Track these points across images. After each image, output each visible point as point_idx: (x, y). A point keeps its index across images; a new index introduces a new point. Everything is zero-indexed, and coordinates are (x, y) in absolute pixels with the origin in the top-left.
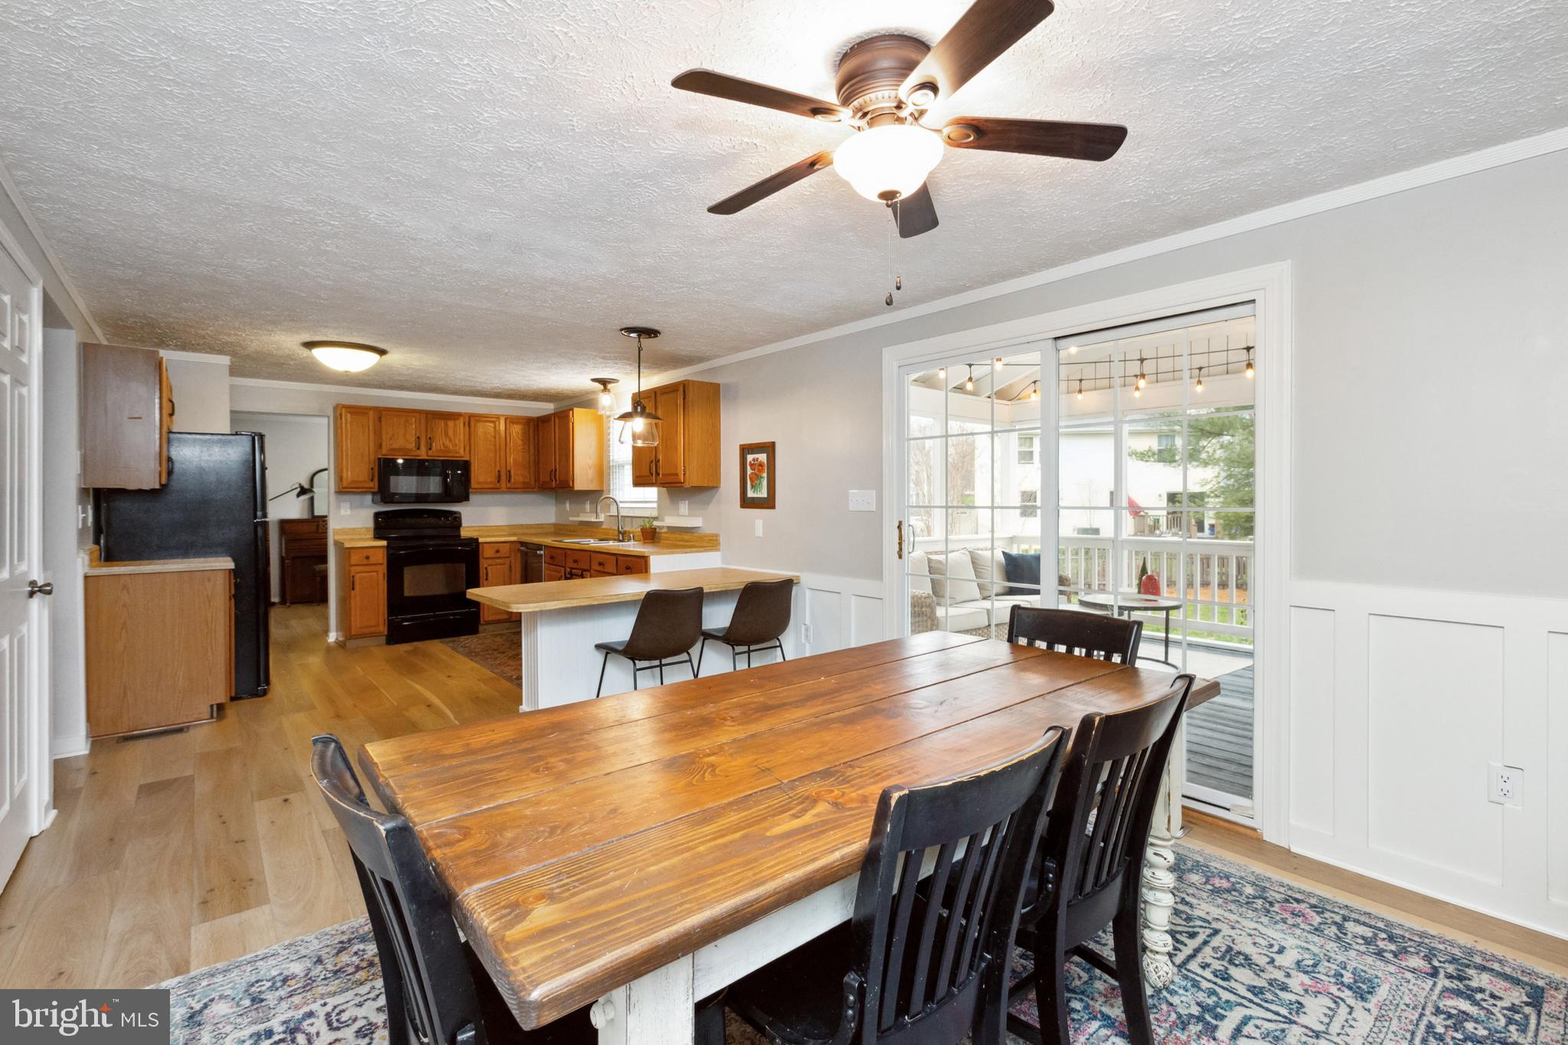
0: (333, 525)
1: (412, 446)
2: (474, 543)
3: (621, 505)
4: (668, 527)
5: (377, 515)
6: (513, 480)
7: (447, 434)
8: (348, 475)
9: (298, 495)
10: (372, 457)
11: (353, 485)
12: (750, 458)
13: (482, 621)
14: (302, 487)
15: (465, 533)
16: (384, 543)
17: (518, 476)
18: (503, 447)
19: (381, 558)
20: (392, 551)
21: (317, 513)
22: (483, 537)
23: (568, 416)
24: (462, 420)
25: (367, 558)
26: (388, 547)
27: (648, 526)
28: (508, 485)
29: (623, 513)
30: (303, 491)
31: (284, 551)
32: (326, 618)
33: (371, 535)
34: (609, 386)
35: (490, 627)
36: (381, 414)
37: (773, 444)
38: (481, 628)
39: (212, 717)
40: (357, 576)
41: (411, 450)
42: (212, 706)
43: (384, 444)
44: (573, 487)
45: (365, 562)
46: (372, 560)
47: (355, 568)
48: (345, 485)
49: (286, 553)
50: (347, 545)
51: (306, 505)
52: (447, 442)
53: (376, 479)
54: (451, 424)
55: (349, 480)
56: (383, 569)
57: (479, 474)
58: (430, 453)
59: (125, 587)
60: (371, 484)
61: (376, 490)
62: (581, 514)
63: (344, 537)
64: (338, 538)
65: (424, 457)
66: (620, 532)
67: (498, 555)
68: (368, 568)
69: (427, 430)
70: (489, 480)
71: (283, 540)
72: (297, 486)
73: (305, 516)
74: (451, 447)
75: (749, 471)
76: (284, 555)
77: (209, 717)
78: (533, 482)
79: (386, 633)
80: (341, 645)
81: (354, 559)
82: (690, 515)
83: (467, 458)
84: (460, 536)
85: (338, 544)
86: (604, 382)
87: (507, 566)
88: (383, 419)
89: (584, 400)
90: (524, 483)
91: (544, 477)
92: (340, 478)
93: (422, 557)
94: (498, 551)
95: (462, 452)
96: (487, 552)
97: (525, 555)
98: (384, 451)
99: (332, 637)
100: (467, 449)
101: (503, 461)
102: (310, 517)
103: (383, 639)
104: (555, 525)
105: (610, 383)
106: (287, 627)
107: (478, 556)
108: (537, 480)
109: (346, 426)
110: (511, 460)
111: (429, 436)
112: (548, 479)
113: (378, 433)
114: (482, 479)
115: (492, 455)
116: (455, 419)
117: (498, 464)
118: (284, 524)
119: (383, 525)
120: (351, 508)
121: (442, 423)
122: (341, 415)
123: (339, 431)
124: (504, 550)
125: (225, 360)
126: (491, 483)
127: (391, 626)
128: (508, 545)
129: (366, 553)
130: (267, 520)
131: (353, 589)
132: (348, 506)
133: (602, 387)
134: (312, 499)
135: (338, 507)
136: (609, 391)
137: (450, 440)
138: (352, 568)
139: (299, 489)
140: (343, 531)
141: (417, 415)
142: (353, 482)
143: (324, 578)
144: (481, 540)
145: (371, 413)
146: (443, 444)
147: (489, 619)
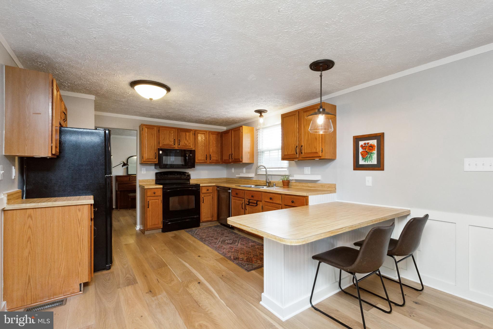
0: (139, 178)
1: (172, 143)
2: (197, 186)
3: (268, 170)
4: (296, 180)
5: (157, 174)
6: (212, 159)
7: (186, 139)
8: (146, 156)
9: (123, 166)
10: (156, 148)
11: (148, 160)
12: (361, 143)
13: (201, 221)
14: (124, 163)
15: (192, 182)
16: (161, 186)
17: (215, 157)
18: (208, 144)
19: (160, 193)
20: (164, 190)
21: (129, 173)
22: (203, 183)
23: (240, 130)
24: (192, 132)
25: (154, 193)
26: (163, 188)
27: (285, 179)
28: (210, 161)
29: (268, 173)
30: (124, 165)
31: (117, 188)
32: (135, 217)
33: (154, 182)
34: (263, 114)
35: (204, 224)
36: (160, 129)
37: (383, 134)
38: (201, 224)
39: (81, 291)
40: (150, 201)
41: (171, 145)
42: (80, 284)
43: (160, 142)
44: (242, 161)
45: (153, 195)
46: (156, 194)
47: (150, 198)
48: (144, 160)
49: (118, 189)
50: (146, 187)
51: (125, 170)
52: (186, 142)
53: (157, 157)
54: (188, 134)
55: (146, 158)
56: (161, 198)
57: (199, 156)
58: (179, 146)
59: (30, 216)
60: (155, 160)
61: (157, 162)
62: (240, 174)
63: (144, 183)
64: (140, 184)
65: (177, 148)
66: (267, 182)
67: (208, 192)
68: (154, 198)
69: (178, 136)
70: (202, 159)
71: (117, 184)
72: (122, 162)
73: (125, 174)
74: (188, 144)
75: (361, 150)
76: (117, 190)
77: (79, 290)
78: (219, 160)
79: (162, 227)
80: (142, 232)
81: (149, 194)
82: (311, 174)
83: (194, 149)
84: (190, 183)
85: (140, 186)
86: (260, 112)
87: (211, 197)
88: (160, 131)
89: (248, 122)
90: (216, 160)
91: (225, 158)
92: (142, 157)
93: (175, 193)
94: (208, 190)
95: (192, 146)
96: (204, 191)
97: (218, 191)
98: (161, 145)
99: (138, 227)
100: (194, 145)
101: (208, 150)
102: (127, 175)
103: (161, 230)
104: (226, 178)
105: (263, 112)
106: (119, 221)
107: (199, 192)
108: (222, 159)
109: (145, 134)
110: (211, 150)
111: (179, 139)
112: (228, 158)
113: (158, 137)
114: (200, 158)
115: (204, 148)
116: (189, 132)
117: (206, 152)
118: (117, 177)
119: (159, 178)
120: (146, 170)
121: (184, 133)
122: (143, 129)
123: (142, 136)
124: (210, 189)
125: (93, 97)
126: (203, 160)
127: (164, 224)
128: (211, 187)
129: (153, 191)
130: (111, 175)
131: (148, 207)
132: (145, 170)
133: (259, 115)
134: (127, 168)
135: (141, 170)
136: (263, 116)
137: (187, 141)
138: (148, 198)
139: (123, 164)
140: (143, 181)
141: (174, 130)
142: (148, 159)
143: (134, 199)
144: (201, 185)
145: (155, 128)
146: (185, 143)
147: (204, 220)
